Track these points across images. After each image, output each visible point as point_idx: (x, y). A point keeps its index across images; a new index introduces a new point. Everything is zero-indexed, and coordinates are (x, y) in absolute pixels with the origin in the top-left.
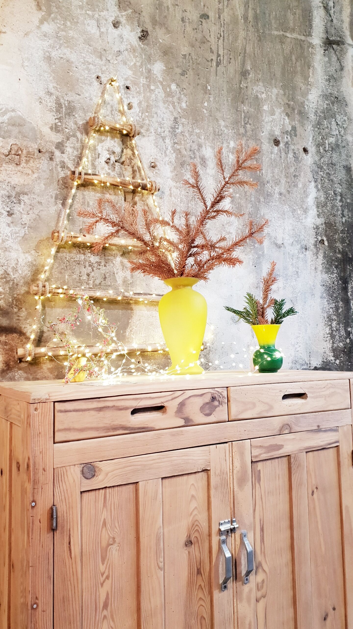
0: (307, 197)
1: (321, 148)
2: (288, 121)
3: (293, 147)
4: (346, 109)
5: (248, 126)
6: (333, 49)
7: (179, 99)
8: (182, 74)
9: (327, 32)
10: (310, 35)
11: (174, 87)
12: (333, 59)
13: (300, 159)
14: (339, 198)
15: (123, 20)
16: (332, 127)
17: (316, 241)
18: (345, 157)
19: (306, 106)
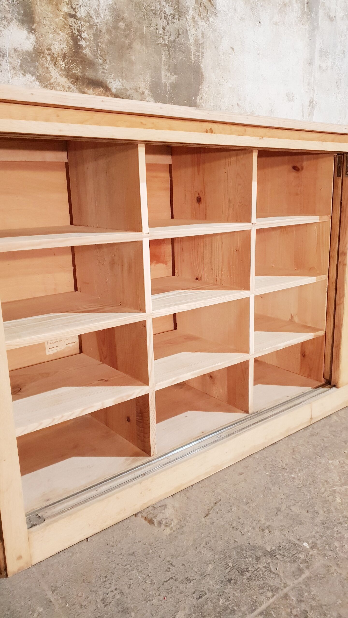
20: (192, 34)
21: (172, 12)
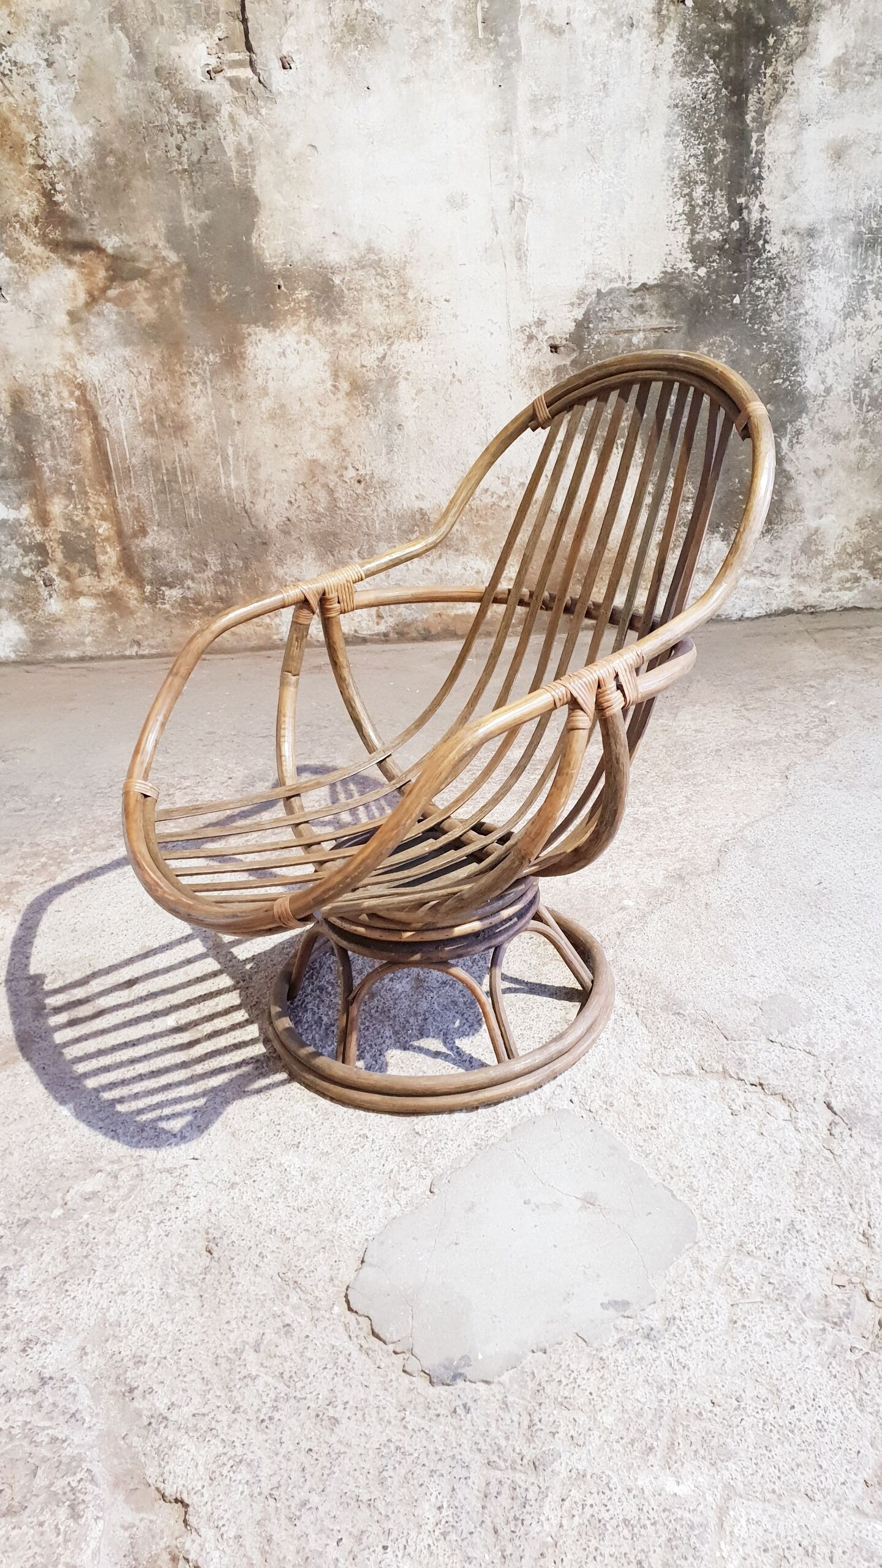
20: (230, 144)
21: (192, 120)
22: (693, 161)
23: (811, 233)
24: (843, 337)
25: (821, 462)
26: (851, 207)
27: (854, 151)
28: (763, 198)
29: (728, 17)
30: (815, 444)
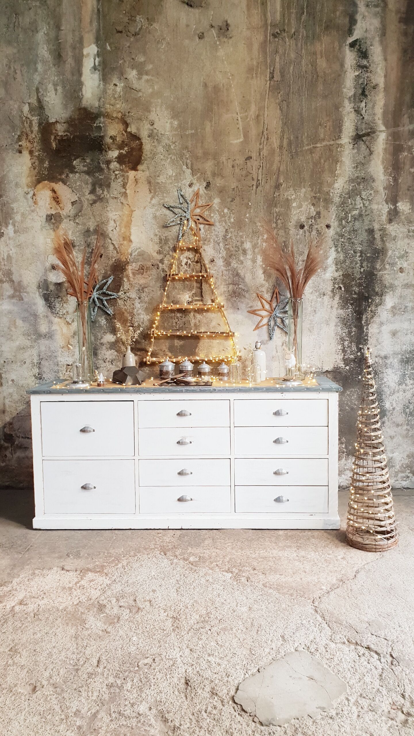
0: (327, 259)
1: (343, 221)
2: (313, 209)
3: (316, 227)
4: (373, 184)
5: (279, 221)
6: (363, 141)
7: (229, 217)
8: (232, 201)
9: (357, 129)
10: (339, 137)
11: (226, 211)
12: (362, 149)
13: (322, 233)
14: (359, 254)
15: (195, 182)
16: (356, 203)
17: (333, 289)
18: (369, 223)
19: (331, 194)
22: (344, 334)
23: (386, 357)
24: (398, 391)
25: (393, 434)
26: (400, 350)
27: (399, 334)
28: (368, 346)
29: (355, 293)
30: (389, 428)
